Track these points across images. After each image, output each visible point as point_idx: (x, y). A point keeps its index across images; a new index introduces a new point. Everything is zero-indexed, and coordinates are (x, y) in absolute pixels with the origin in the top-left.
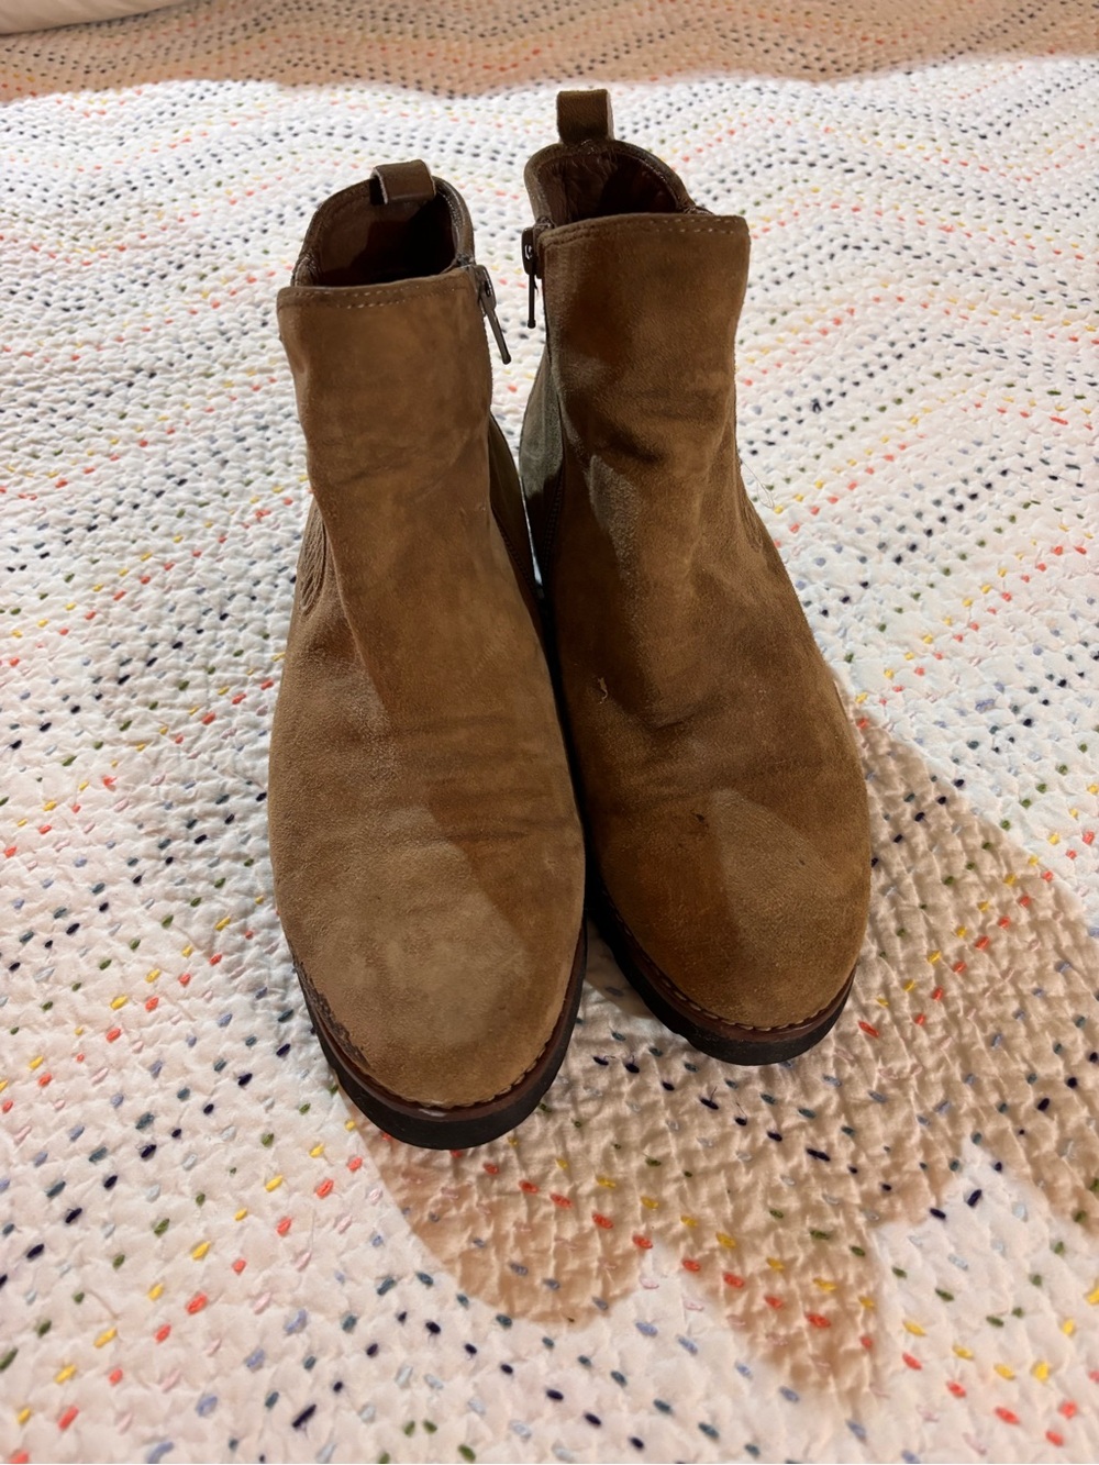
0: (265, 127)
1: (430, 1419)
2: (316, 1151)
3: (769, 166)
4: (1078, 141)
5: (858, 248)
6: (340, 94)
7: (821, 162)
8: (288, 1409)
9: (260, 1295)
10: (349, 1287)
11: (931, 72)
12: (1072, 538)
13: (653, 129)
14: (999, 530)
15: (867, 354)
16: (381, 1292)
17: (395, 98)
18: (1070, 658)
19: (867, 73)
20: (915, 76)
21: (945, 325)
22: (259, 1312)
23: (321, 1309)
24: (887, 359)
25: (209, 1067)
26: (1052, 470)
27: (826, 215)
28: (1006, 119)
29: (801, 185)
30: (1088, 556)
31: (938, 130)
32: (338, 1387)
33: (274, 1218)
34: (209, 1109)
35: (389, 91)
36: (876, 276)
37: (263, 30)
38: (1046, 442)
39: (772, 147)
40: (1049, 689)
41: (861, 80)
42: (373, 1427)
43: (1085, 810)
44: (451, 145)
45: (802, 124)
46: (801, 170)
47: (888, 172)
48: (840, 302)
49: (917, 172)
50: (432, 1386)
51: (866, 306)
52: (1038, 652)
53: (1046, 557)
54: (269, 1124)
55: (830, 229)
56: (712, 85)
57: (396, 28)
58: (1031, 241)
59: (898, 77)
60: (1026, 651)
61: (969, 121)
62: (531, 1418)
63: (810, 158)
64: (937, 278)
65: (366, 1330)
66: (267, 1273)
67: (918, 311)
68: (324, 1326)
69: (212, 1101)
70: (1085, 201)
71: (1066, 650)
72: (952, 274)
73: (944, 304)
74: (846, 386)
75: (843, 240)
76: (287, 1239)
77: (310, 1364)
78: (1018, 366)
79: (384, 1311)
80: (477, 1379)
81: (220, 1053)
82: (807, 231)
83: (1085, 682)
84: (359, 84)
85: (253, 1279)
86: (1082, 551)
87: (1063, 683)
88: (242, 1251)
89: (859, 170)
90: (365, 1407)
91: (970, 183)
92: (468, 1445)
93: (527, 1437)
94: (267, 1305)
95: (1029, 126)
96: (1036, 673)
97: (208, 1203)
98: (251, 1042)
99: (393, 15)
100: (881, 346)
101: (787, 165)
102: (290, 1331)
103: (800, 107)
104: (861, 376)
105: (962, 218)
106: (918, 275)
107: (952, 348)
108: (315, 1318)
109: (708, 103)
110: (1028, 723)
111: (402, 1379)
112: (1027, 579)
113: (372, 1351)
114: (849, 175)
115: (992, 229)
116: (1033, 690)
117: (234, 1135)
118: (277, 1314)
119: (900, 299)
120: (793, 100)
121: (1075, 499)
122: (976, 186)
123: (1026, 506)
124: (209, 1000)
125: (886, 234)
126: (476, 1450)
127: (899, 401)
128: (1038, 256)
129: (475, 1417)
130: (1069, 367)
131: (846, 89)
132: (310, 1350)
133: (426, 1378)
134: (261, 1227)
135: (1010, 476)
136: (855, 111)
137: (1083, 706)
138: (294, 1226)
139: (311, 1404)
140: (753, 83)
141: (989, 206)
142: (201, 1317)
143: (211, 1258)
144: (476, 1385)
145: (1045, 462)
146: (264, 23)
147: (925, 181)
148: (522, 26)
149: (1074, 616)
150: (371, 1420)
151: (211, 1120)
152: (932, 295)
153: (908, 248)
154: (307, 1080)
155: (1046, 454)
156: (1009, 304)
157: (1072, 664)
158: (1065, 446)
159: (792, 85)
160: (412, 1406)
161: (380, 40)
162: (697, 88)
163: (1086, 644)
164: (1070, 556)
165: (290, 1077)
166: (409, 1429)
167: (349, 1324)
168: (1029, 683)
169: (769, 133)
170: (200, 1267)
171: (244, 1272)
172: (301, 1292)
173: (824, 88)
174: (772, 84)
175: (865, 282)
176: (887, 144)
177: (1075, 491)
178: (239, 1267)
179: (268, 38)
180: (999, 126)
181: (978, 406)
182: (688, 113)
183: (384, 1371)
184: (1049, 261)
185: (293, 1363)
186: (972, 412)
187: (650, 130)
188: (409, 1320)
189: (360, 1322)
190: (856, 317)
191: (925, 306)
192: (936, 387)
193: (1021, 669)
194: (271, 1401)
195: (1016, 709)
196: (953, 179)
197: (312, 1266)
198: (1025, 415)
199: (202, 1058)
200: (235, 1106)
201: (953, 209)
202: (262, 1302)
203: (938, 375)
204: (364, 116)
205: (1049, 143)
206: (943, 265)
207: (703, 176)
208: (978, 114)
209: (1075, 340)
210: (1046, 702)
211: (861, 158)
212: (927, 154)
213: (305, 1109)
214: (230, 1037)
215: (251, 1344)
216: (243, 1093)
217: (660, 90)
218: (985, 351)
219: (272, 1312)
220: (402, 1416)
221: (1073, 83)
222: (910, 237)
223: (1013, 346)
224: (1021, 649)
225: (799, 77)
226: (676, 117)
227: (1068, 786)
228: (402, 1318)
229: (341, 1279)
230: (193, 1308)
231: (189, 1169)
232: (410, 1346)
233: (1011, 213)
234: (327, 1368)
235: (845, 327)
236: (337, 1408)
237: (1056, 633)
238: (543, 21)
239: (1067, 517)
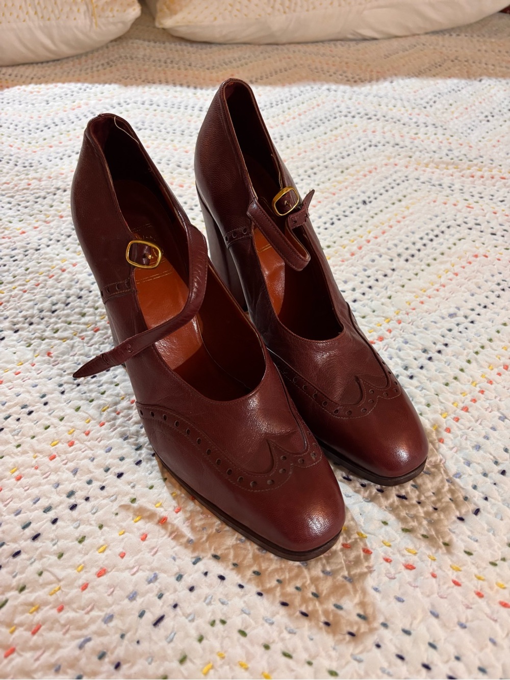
0: (114, 101)
1: (223, 618)
2: (158, 505)
3: (335, 118)
4: (465, 106)
5: (376, 146)
6: (146, 89)
7: (357, 116)
8: (150, 617)
9: (134, 567)
10: (178, 562)
11: (401, 81)
12: (481, 251)
13: (285, 104)
14: (450, 248)
15: (384, 183)
16: (194, 563)
17: (171, 90)
18: (487, 297)
19: (374, 82)
20: (395, 83)
21: (416, 174)
22: (134, 574)
23: (165, 572)
24: (393, 185)
25: (102, 470)
26: (469, 225)
27: (361, 134)
28: (434, 99)
29: (349, 124)
30: (489, 259)
31: (406, 104)
32: (175, 606)
33: (138, 534)
34: (103, 488)
35: (168, 87)
36: (385, 156)
37: (111, 66)
38: (465, 215)
39: (336, 110)
40: (479, 309)
41: (371, 86)
42: (194, 624)
43: (503, 356)
44: (197, 108)
45: (349, 102)
46: (349, 119)
47: (386, 118)
48: (371, 165)
49: (399, 118)
50: (223, 603)
51: (382, 167)
52: (473, 295)
53: (471, 259)
54: (134, 494)
55: (363, 140)
56: (308, 88)
57: (170, 66)
58: (450, 141)
59: (387, 84)
60: (467, 295)
61: (419, 101)
62: (273, 615)
63: (353, 114)
64: (411, 154)
65: (188, 580)
66: (137, 557)
67: (404, 169)
68: (167, 579)
69: (104, 484)
71: (485, 294)
72: (418, 153)
73: (415, 166)
74: (377, 195)
75: (369, 143)
76: (146, 542)
77: (160, 596)
78: (448, 191)
79: (196, 572)
80: (246, 599)
81: (107, 463)
82: (354, 140)
83: (494, 306)
84: (154, 86)
85: (129, 560)
86: (486, 257)
87: (485, 307)
88: (123, 548)
89: (374, 118)
90: (189, 615)
91: (422, 119)
92: (243, 629)
93: (272, 624)
94: (137, 571)
95: (444, 102)
96: (472, 303)
97: (105, 528)
98: (122, 459)
99: (169, 61)
100: (389, 180)
101: (343, 118)
102: (150, 582)
103: (347, 96)
104: (382, 191)
105: (419, 135)
106: (403, 154)
107: (420, 183)
108: (162, 576)
109: (307, 95)
110: (472, 322)
111: (208, 601)
112: (464, 267)
113: (192, 589)
114: (370, 120)
115: (433, 137)
116: (473, 310)
117: (116, 499)
118: (143, 575)
119: (396, 165)
120: (343, 94)
121: (481, 237)
122: (424, 121)
123: (460, 240)
124: (99, 442)
125: (387, 139)
126: (247, 631)
127: (400, 201)
128: (453, 146)
129: (244, 615)
130: (471, 190)
131: (366, 89)
132: (160, 590)
133: (220, 600)
134: (134, 538)
135: (451, 228)
136: (370, 98)
137: (495, 316)
138: (149, 536)
139: (162, 614)
140: (326, 87)
141: (431, 129)
142: (104, 579)
143: (108, 552)
144: (245, 602)
145: (466, 223)
146: (111, 63)
147: (402, 122)
148: (225, 66)
149: (486, 281)
150: (192, 620)
151: (104, 492)
152: (409, 162)
153: (397, 144)
154: (151, 475)
155: (466, 220)
156: (443, 163)
157: (488, 300)
158: (473, 217)
159: (342, 87)
160: (213, 612)
161: (163, 70)
162: (302, 89)
163: (493, 292)
164: (481, 258)
165: (143, 474)
166: (213, 624)
167: (179, 578)
168: (470, 307)
169: (335, 105)
170: (103, 556)
171: (125, 558)
172: (155, 564)
173: (356, 88)
174: (334, 87)
175: (380, 158)
176: (385, 109)
177: (480, 234)
178: (122, 556)
179: (114, 69)
180: (431, 103)
181: (435, 202)
182: (299, 98)
183: (199, 598)
184: (457, 148)
185: (152, 597)
186: (432, 204)
188: (209, 575)
189: (185, 577)
190: (378, 171)
191: (407, 167)
192: (415, 195)
193: (466, 302)
194: (141, 615)
195: (466, 317)
196: (414, 120)
197: (159, 553)
198: (455, 205)
199: (98, 466)
200: (116, 486)
201: (415, 132)
202: (135, 570)
203: (416, 191)
204: (158, 97)
205: (453, 109)
206: (413, 150)
207: (307, 121)
208: (422, 99)
209: (473, 177)
210: (479, 314)
211: (374, 113)
212: (402, 112)
213: (151, 487)
214: (111, 457)
215: (130, 588)
216: (119, 481)
217: (286, 89)
218: (434, 185)
219: (140, 574)
220: (209, 617)
221: (460, 88)
222: (398, 140)
223: (446, 181)
224: (465, 294)
225: (345, 84)
226: (294, 99)
227: (494, 347)
228: (206, 574)
229: (174, 559)
230: (100, 575)
231: (94, 513)
232: (210, 586)
233: (440, 131)
234: (170, 598)
235: (373, 174)
236: (176, 615)
237: (479, 288)
238: (234, 64)
239: (477, 244)
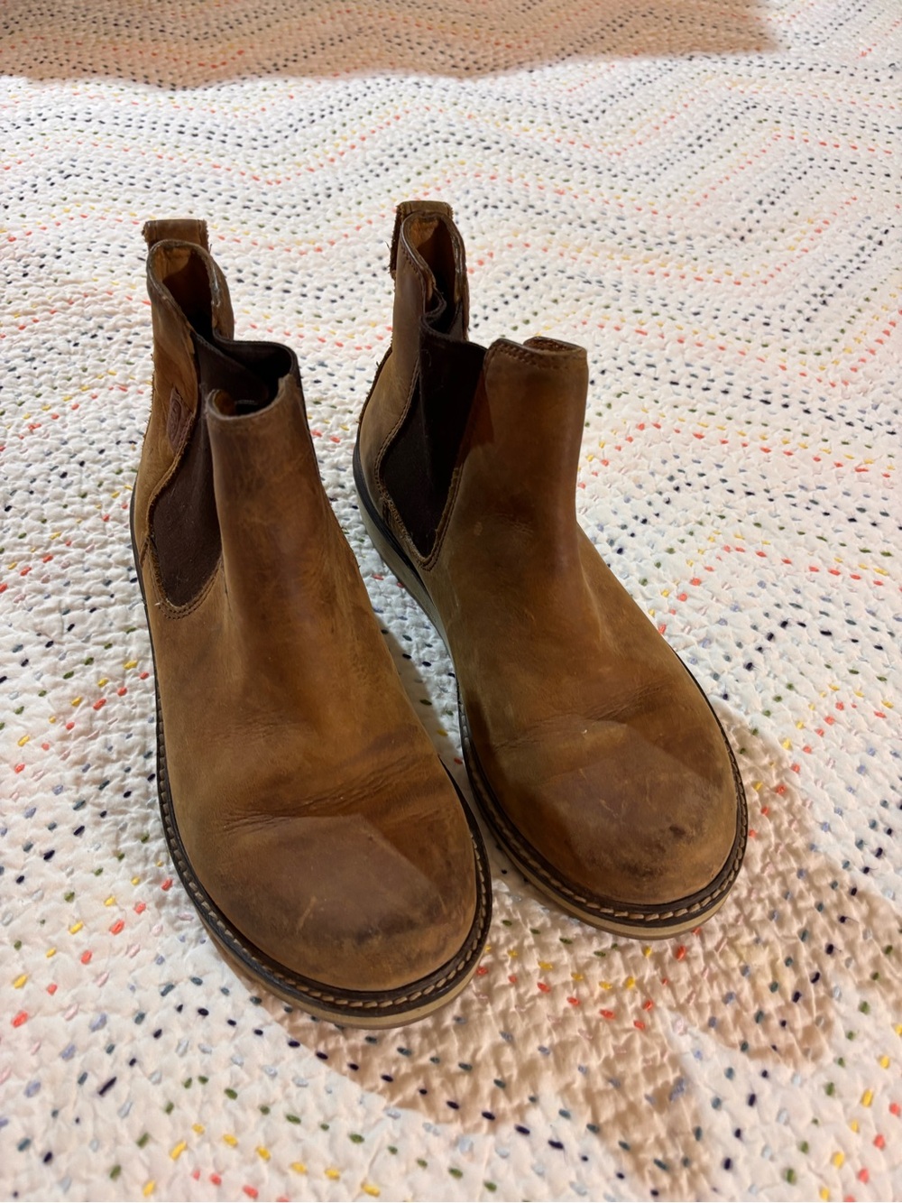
0: (17, 114)
1: (203, 1074)
2: (109, 902)
3: (427, 144)
4: (654, 123)
5: (496, 207)
6: (81, 87)
7: (466, 142)
8: (94, 1083)
9: (70, 1007)
10: (138, 994)
11: (548, 71)
12: (651, 417)
13: (336, 115)
14: (600, 414)
15: (503, 287)
16: (163, 994)
17: (127, 90)
18: (650, 504)
19: (500, 71)
20: (536, 73)
21: (560, 263)
22: (70, 1018)
23: (117, 1011)
24: (518, 290)
25: (20, 848)
26: (637, 368)
27: (471, 183)
28: (602, 107)
29: (451, 159)
30: (662, 430)
31: (553, 117)
32: (132, 1062)
33: (77, 952)
34: (20, 880)
35: (121, 83)
36: (509, 228)
37: (12, 32)
38: (632, 348)
39: (429, 129)
40: (635, 526)
41: (496, 77)
42: (160, 1087)
43: (660, 609)
44: (174, 127)
45: (451, 112)
46: (451, 147)
47: (516, 149)
48: (482, 248)
49: (537, 149)
50: (204, 1051)
51: (501, 251)
52: (628, 501)
53: (633, 432)
54: (71, 885)
55: (475, 193)
56: (381, 80)
57: (125, 32)
58: (621, 201)
59: (523, 75)
60: (619, 500)
61: (576, 109)
62: (277, 1062)
63: (458, 138)
64: (554, 229)
65: (152, 1022)
66: (74, 992)
67: (540, 253)
68: (120, 1023)
69: (22, 873)
70: (659, 169)
71: (646, 498)
72: (565, 226)
73: (559, 248)
74: (489, 312)
75: (483, 201)
76: (90, 966)
77: (110, 1050)
78: (612, 292)
79: (165, 1007)
80: (237, 1041)
81: (27, 837)
82: (458, 194)
83: (660, 519)
84: (96, 79)
85: (63, 997)
86: (658, 426)
87: (644, 521)
88: (54, 978)
89: (495, 147)
90: (153, 1074)
91: (577, 157)
92: (231, 1088)
93: (274, 1076)
94: (75, 1013)
95: (619, 113)
96: (626, 515)
97: (24, 947)
98: (52, 827)
99: (122, 22)
100: (513, 280)
101: (440, 144)
102: (94, 1028)
103: (449, 98)
104: (499, 304)
105: (571, 184)
106: (540, 227)
107: (565, 280)
108: (113, 1018)
109: (378, 95)
110: (620, 551)
111: (181, 1050)
112: (619, 449)
113: (157, 1034)
114: (487, 152)
115: (592, 192)
116: (624, 527)
117: (42, 896)
118: (84, 1019)
119: (527, 245)
120: (443, 92)
121: (653, 389)
122: (581, 159)
123: (619, 396)
124: (15, 800)
125: (515, 196)
126: (237, 1090)
127: (527, 322)
128: (626, 212)
129: (236, 1067)
130: (650, 293)
131: (484, 84)
132: (110, 1039)
133: (199, 1046)
134: (69, 960)
135: (607, 374)
136: (490, 101)
137: (658, 536)
138: (94, 956)
139: (112, 1077)
140: (413, 79)
141: (590, 175)
142: (24, 1028)
143: (29, 986)
144: (236, 1047)
145: (632, 363)
146: (13, 26)
147: (543, 156)
148: (229, 32)
149: (652, 474)
150: (158, 1082)
151: (22, 887)
152: (550, 242)
153: (532, 207)
154: (100, 851)
155: (632, 357)
156: (605, 248)
157: (651, 508)
158: (646, 351)
159: (443, 81)
160: (189, 1068)
161: (112, 42)
162: (369, 82)
163: (661, 493)
164: (650, 429)
165: (85, 850)
166: (188, 1084)
167: (140, 1018)
168: (621, 523)
169: (426, 118)
170: (21, 993)
171: (56, 993)
172: (102, 1001)
173: (468, 83)
174: (427, 80)
175: (501, 233)
176: (515, 127)
177: (652, 383)
178: (52, 990)
179: (17, 40)
180: (597, 113)
181: (584, 323)
182: (363, 103)
183: (168, 1046)
184: (633, 216)
185: (98, 1051)
186: (580, 329)
187: (334, 116)
188: (184, 1009)
189: (148, 1017)
190: (495, 259)
191: (545, 250)
192: (554, 310)
193: (615, 513)
194: (82, 1080)
195: (611, 543)
196: (564, 154)
197: (109, 982)
198: (618, 329)
199: (13, 843)
200: (42, 875)
201: (565, 177)
202: (72, 1011)
203: (555, 301)
204: (101, 104)
205: (634, 125)
206: (558, 219)
207: (376, 152)
208: (582, 104)
209: (652, 273)
210: (633, 535)
211: (495, 138)
212: (544, 135)
213: (99, 872)
214: (35, 825)
215: (64, 1041)
216: (47, 864)
217: (341, 84)
218: (588, 282)
219: (79, 1017)
220: (182, 1074)
221: (651, 78)
222: (533, 199)
223: (609, 278)
224: (615, 500)
225: (449, 74)
226: (354, 105)
227: (648, 594)
228: (180, 1009)
229: (133, 989)
230: (17, 1022)
231: (7, 924)
232: (186, 1027)
233: (606, 180)
234: (124, 1051)
235: (487, 266)
236: (133, 1077)
237: (640, 487)
238: (246, 28)
239: (647, 402)
